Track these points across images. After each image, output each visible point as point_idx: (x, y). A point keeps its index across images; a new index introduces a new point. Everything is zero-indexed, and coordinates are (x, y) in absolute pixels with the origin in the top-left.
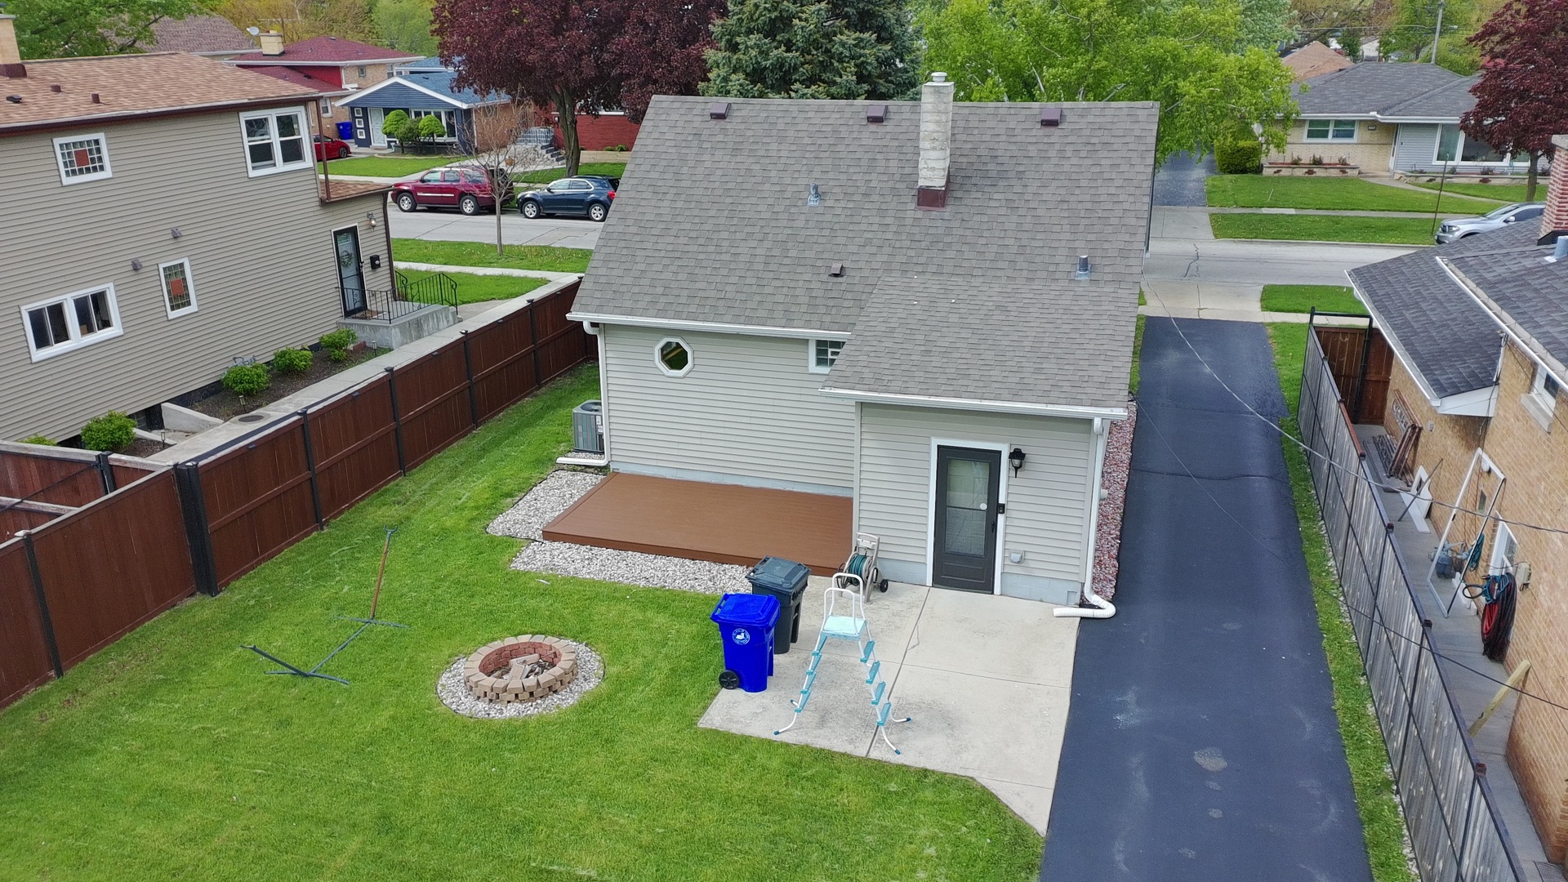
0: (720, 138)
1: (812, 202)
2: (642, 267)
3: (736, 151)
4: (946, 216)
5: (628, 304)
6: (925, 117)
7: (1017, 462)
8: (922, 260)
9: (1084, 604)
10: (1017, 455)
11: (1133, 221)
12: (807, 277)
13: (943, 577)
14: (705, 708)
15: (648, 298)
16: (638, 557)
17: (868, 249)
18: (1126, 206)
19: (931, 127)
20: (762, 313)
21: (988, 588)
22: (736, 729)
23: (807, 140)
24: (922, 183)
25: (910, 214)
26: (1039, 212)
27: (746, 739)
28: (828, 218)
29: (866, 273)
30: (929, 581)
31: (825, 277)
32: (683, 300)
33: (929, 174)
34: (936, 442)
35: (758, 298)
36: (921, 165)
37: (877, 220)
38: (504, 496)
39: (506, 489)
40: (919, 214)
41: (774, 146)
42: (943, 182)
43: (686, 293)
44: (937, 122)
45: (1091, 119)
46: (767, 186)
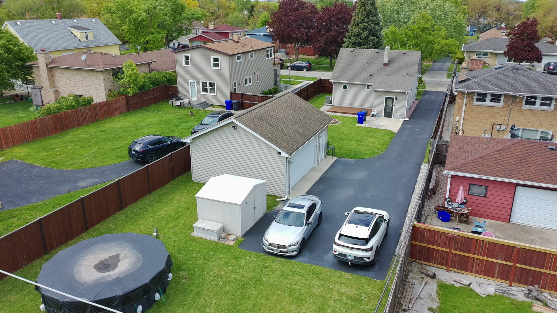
0: (352, 55)
1: (367, 65)
2: (341, 74)
3: (355, 57)
4: (388, 67)
5: (339, 79)
6: (385, 52)
7: (396, 99)
8: (384, 73)
9: (404, 119)
10: (396, 98)
11: (416, 68)
12: (366, 76)
13: (385, 116)
14: (356, 125)
16: (341, 114)
17: (376, 72)
18: (415, 66)
19: (386, 54)
20: (359, 81)
21: (391, 117)
22: (361, 126)
23: (366, 55)
24: (384, 62)
25: (382, 67)
26: (402, 67)
28: (369, 67)
29: (375, 75)
30: (383, 116)
31: (369, 76)
32: (347, 78)
33: (385, 61)
34: (385, 96)
35: (359, 78)
36: (384, 59)
37: (377, 68)
40: (384, 67)
41: (361, 56)
42: (387, 62)
44: (387, 53)
45: (411, 53)
46: (360, 62)
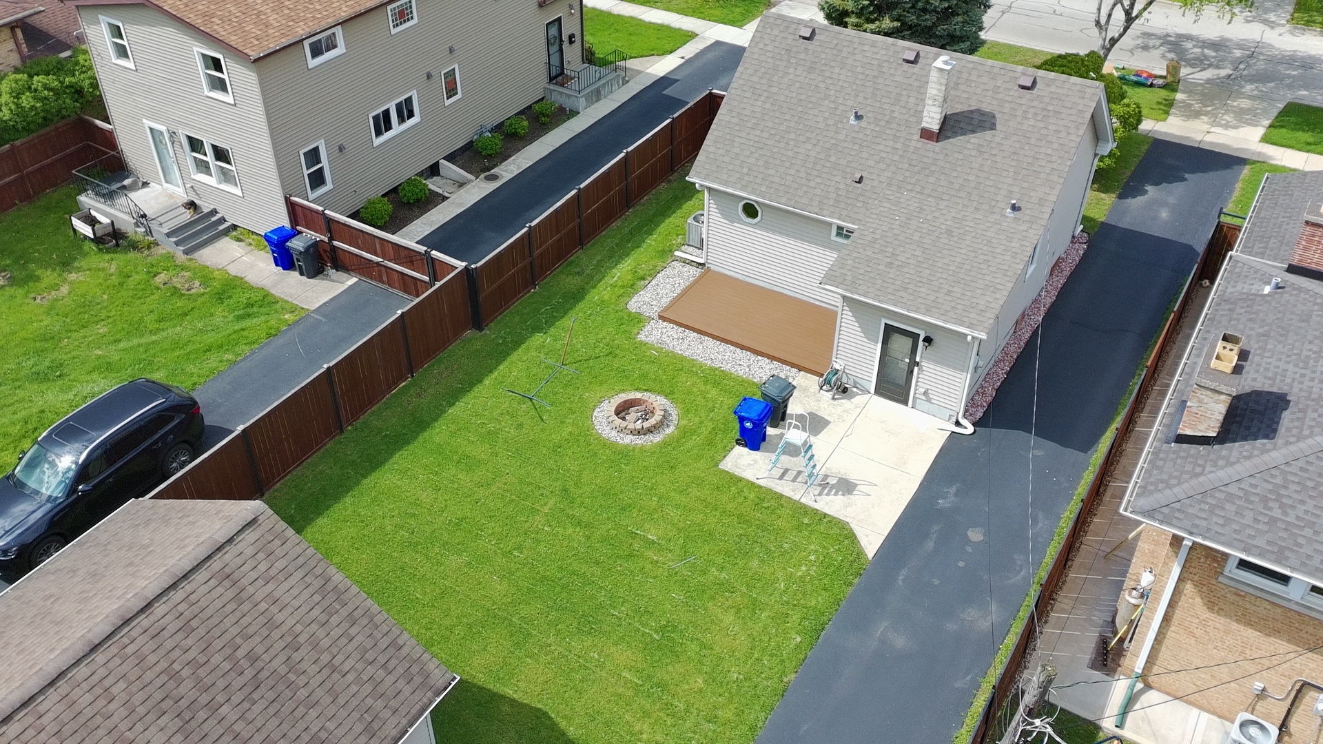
0: (802, 56)
1: (852, 121)
2: (737, 150)
3: (811, 69)
4: (936, 149)
5: (725, 177)
7: (928, 342)
8: (913, 181)
9: (957, 422)
10: (929, 339)
11: (1055, 178)
12: (838, 179)
14: (725, 457)
15: (737, 175)
16: (710, 342)
17: (881, 166)
18: (1055, 166)
19: (934, 92)
20: (805, 201)
21: (904, 402)
22: (738, 472)
23: (859, 69)
24: (924, 125)
25: (914, 143)
26: (998, 159)
27: (741, 479)
28: (861, 136)
29: (875, 183)
30: (873, 391)
31: (849, 181)
32: (758, 181)
33: (930, 120)
34: (885, 320)
35: (805, 189)
36: (925, 114)
37: (891, 143)
38: (640, 279)
39: (641, 273)
40: (919, 145)
41: (837, 70)
42: (938, 127)
43: (761, 176)
44: (939, 90)
45: (1053, 89)
46: (826, 102)
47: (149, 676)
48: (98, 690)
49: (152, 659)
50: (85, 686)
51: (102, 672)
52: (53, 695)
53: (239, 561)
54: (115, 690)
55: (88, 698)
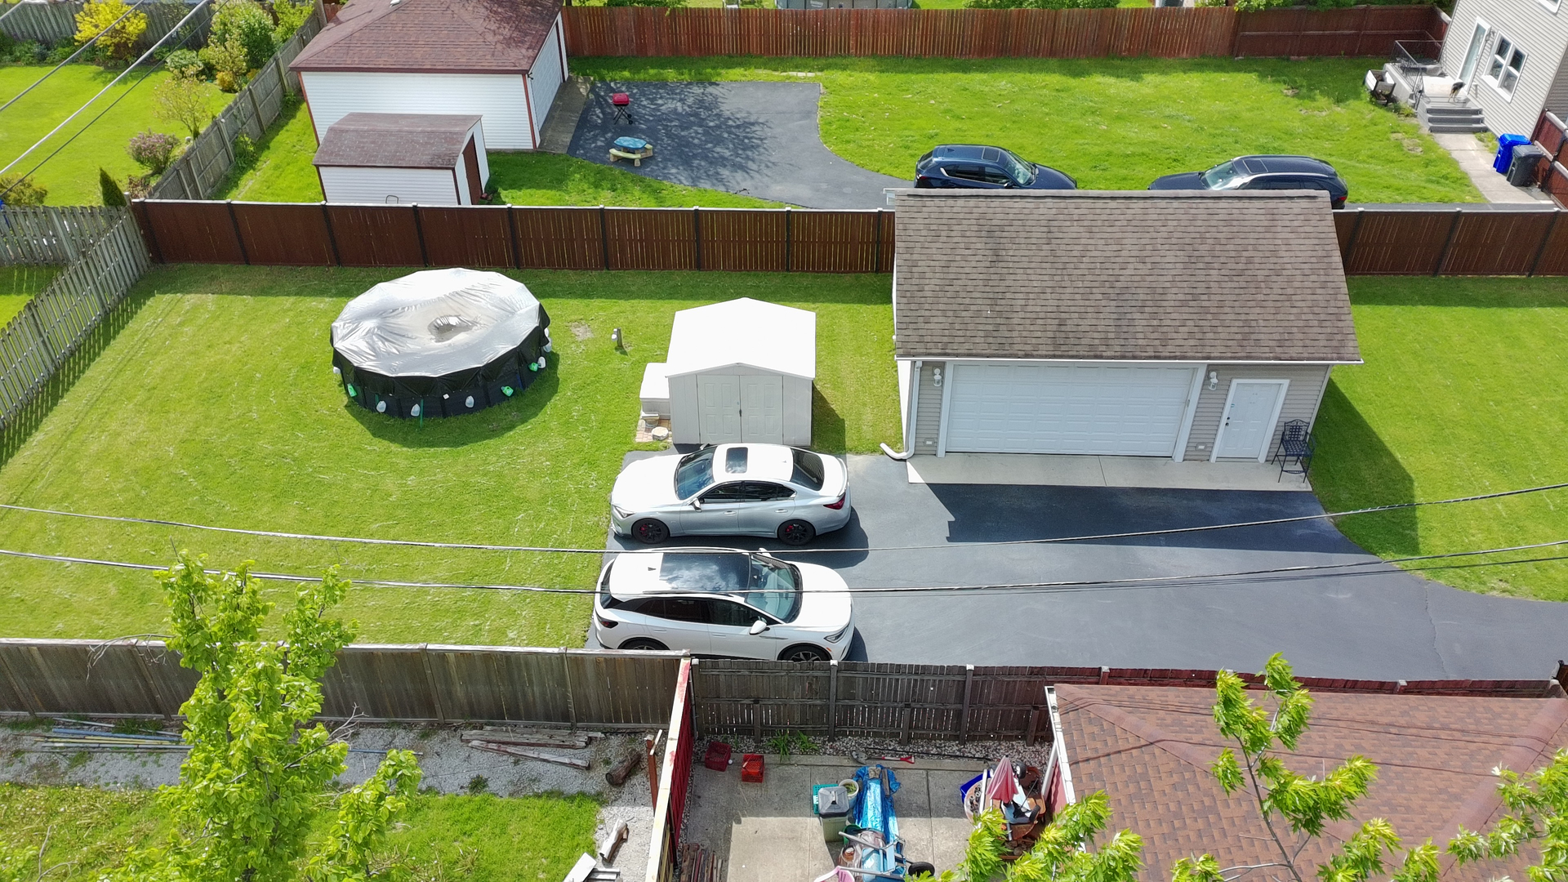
47: (1191, 229)
48: (1162, 217)
49: (1199, 223)
50: (1158, 211)
51: (1171, 211)
52: (1141, 204)
53: (1286, 211)
54: (1170, 223)
55: (1155, 217)
